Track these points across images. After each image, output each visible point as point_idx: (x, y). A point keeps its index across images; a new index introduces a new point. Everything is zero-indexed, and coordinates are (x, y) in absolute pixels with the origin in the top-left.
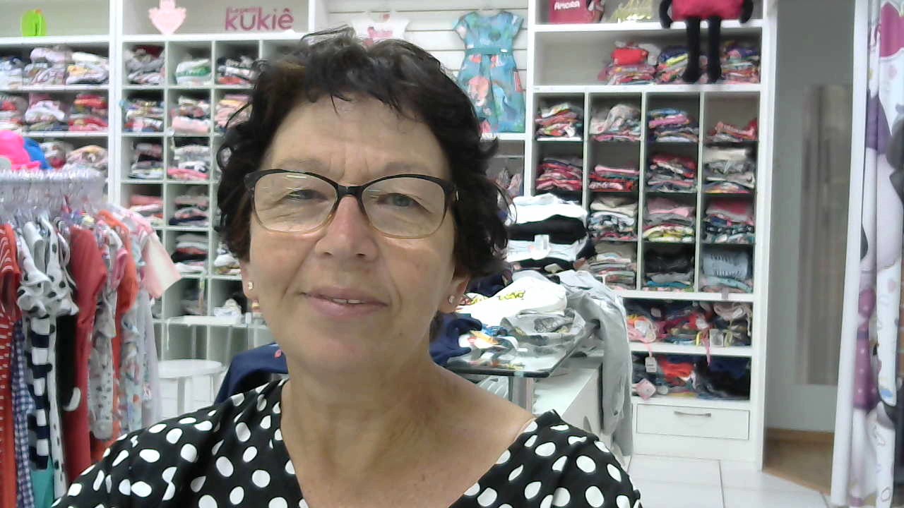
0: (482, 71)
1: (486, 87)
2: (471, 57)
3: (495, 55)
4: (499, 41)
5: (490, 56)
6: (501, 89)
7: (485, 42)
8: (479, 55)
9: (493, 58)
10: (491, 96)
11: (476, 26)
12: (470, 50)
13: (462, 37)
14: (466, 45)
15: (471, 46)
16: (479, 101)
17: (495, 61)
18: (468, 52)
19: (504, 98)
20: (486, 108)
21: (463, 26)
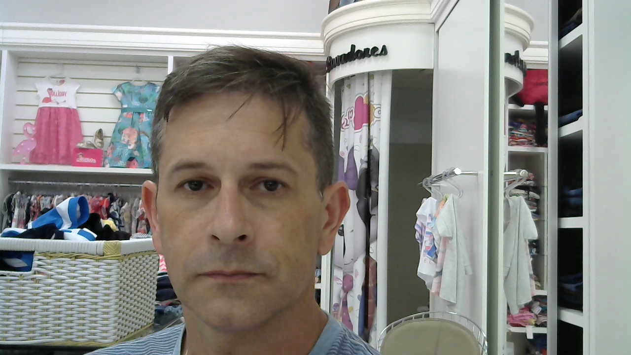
0: (133, 124)
1: (135, 136)
2: (125, 114)
3: (143, 113)
4: (147, 103)
5: (139, 113)
6: (146, 137)
7: (136, 103)
8: (130, 113)
9: (141, 115)
10: (139, 142)
11: (130, 92)
12: (125, 108)
13: (120, 99)
14: (122, 105)
15: (125, 106)
16: (130, 145)
17: (143, 118)
18: (123, 110)
19: (148, 144)
20: (135, 150)
21: (120, 91)
